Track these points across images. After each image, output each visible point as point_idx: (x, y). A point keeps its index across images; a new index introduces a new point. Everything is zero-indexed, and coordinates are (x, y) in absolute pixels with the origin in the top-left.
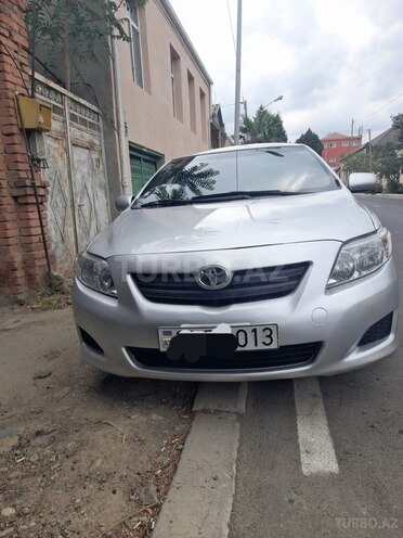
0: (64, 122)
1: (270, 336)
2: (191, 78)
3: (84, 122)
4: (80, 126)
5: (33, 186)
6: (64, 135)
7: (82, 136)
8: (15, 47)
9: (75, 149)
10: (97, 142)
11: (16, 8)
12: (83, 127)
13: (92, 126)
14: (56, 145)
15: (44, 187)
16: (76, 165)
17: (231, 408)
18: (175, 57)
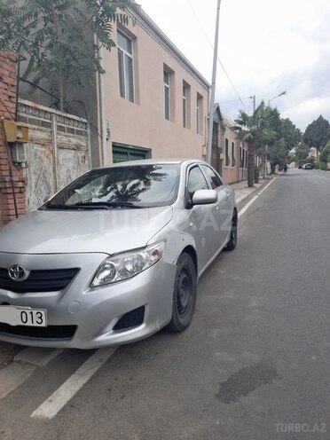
0: (51, 132)
1: (40, 318)
2: (186, 86)
3: (71, 131)
4: (66, 134)
5: (11, 181)
6: (51, 142)
7: (70, 141)
8: (6, 86)
9: (61, 151)
10: (83, 144)
11: (8, 60)
12: (71, 135)
13: (79, 133)
14: (43, 149)
15: (23, 181)
16: (61, 162)
17: (35, 363)
18: (168, 73)
